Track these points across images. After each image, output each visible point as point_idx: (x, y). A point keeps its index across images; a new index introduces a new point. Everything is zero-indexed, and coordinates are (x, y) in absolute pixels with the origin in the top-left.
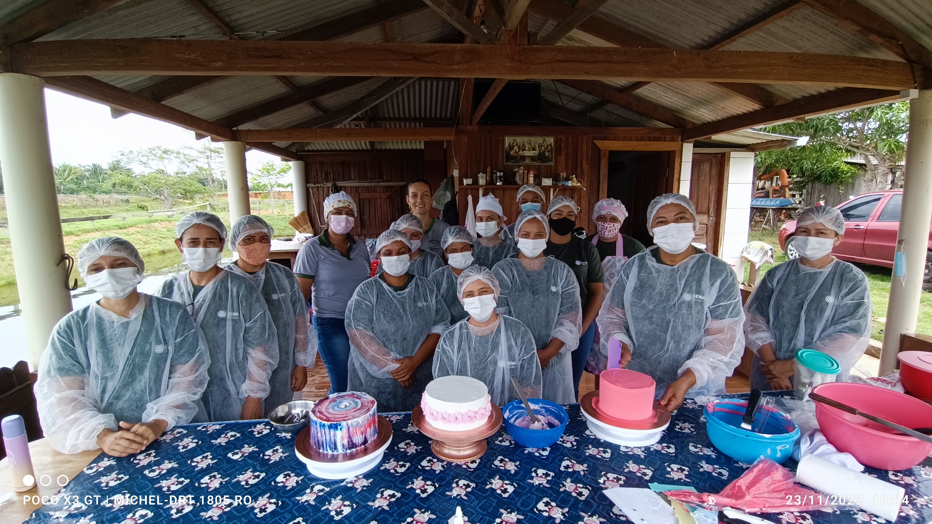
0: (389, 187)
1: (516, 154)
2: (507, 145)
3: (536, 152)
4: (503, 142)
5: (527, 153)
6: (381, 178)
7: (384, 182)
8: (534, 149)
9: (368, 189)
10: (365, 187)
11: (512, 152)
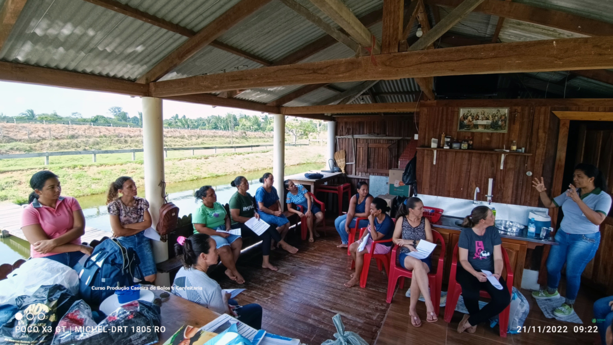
0: (390, 140)
1: (470, 123)
2: (461, 115)
3: (490, 122)
4: (458, 113)
5: (480, 122)
6: (385, 134)
7: (386, 136)
8: (487, 119)
9: (375, 141)
10: (373, 139)
11: (466, 122)
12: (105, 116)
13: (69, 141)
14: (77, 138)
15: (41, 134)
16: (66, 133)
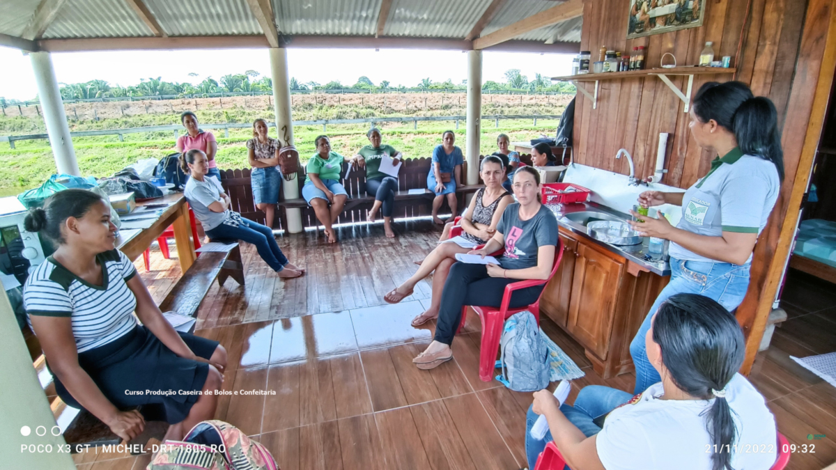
12: (496, 82)
13: (442, 111)
14: (451, 108)
15: (418, 104)
16: (440, 103)
